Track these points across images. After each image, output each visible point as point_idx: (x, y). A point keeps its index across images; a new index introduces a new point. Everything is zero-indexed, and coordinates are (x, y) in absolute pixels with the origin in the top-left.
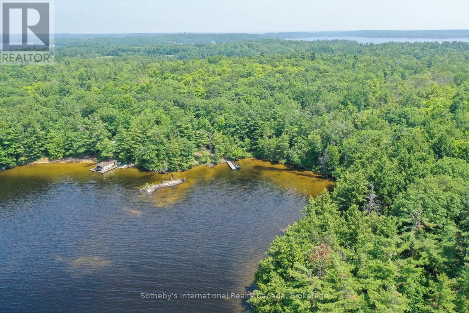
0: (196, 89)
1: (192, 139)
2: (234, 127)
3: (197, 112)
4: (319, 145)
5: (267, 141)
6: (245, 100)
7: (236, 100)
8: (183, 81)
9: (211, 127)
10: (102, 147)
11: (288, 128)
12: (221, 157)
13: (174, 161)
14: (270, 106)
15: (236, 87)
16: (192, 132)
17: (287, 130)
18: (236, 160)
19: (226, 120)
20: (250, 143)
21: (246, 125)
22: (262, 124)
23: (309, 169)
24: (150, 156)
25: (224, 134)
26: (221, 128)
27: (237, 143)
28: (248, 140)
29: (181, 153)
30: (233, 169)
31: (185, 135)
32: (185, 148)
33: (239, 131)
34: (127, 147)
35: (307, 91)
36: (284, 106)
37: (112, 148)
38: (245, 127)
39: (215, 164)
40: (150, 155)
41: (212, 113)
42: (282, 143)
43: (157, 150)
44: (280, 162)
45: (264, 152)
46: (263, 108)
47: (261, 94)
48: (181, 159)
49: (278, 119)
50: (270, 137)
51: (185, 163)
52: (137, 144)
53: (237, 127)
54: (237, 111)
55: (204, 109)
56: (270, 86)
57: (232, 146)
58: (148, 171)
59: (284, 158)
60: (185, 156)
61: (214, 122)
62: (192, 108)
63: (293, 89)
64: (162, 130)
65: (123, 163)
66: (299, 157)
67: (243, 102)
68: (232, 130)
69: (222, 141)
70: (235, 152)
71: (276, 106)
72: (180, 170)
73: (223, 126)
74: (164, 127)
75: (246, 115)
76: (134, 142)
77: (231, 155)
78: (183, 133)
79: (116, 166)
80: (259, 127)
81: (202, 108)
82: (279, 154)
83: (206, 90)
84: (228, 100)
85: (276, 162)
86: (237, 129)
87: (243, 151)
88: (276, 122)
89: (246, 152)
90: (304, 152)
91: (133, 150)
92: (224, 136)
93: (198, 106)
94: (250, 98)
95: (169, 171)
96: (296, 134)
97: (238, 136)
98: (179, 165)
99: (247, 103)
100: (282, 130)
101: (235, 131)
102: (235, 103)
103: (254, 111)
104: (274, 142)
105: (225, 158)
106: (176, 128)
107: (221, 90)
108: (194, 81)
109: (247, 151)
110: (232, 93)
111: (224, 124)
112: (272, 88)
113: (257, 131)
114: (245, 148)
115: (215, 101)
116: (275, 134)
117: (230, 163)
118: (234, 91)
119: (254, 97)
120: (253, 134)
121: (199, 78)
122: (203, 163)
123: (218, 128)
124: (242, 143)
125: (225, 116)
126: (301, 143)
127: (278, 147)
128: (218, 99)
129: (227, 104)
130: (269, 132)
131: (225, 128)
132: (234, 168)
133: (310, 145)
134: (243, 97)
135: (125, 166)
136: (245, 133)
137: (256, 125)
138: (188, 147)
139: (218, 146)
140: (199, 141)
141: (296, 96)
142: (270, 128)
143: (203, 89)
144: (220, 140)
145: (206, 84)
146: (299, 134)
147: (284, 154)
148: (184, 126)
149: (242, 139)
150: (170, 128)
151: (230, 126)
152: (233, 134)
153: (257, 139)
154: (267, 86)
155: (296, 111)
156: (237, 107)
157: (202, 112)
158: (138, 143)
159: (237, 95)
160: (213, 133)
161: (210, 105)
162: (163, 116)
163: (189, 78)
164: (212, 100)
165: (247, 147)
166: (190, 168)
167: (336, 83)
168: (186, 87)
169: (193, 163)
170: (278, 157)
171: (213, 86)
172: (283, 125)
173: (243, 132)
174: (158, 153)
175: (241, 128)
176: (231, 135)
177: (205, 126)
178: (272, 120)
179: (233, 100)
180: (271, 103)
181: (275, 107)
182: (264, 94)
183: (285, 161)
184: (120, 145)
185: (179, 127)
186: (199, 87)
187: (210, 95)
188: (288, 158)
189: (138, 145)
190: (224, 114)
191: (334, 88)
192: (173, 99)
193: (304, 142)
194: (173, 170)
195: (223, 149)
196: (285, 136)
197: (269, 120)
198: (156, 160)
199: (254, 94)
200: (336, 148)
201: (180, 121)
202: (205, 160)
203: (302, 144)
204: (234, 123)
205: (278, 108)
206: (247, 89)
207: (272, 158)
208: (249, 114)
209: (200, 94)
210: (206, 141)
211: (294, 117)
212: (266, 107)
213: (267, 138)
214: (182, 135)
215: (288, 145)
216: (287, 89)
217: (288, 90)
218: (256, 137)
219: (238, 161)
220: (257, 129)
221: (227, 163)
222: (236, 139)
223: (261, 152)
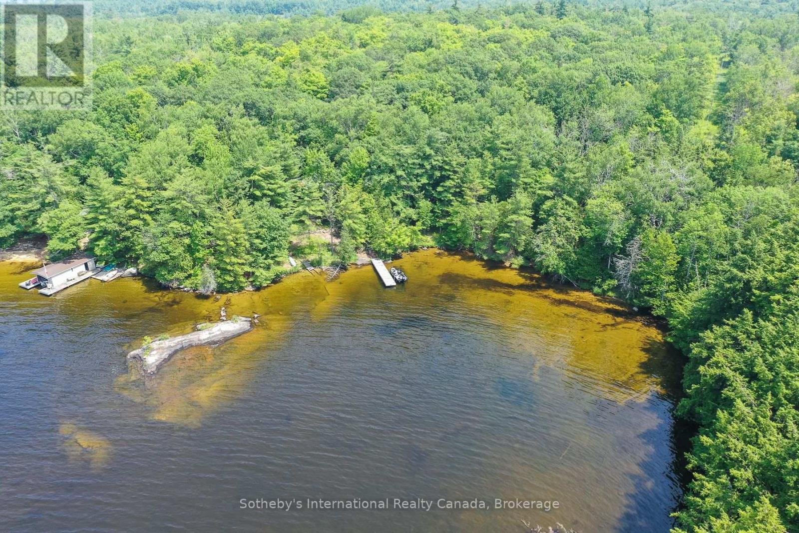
0: (307, 76)
1: (283, 204)
2: (392, 171)
3: (303, 133)
4: (617, 227)
5: (475, 209)
6: (418, 103)
7: (398, 104)
8: (279, 58)
9: (334, 171)
10: (50, 225)
11: (528, 176)
12: (357, 248)
13: (233, 264)
14: (480, 119)
15: (399, 71)
16: (284, 184)
17: (526, 180)
18: (395, 258)
19: (370, 152)
20: (432, 211)
21: (422, 166)
22: (462, 165)
23: (585, 285)
24: (168, 253)
25: (365, 189)
26: (359, 174)
27: (398, 213)
28: (425, 204)
29: (252, 244)
30: (387, 284)
31: (265, 195)
32: (264, 231)
33: (403, 183)
34: (112, 226)
35: (567, 81)
36: (516, 118)
37: (74, 229)
38: (420, 171)
39: (344, 268)
41: (337, 136)
42: (514, 217)
43: (189, 235)
44: (507, 264)
45: (467, 235)
46: (466, 124)
47: (458, 89)
48: (252, 259)
49: (504, 153)
50: (481, 199)
51: (261, 270)
52: (138, 218)
53: (400, 173)
54: (399, 131)
55: (321, 123)
56: (476, 71)
57: (385, 220)
58: (166, 288)
59: (517, 253)
60: (264, 250)
61: (343, 159)
62: (288, 123)
63: (531, 77)
64: (202, 182)
65: (108, 266)
66: (559, 255)
67: (414, 108)
68: (386, 179)
69: (359, 209)
70: (394, 237)
71: (498, 120)
72: (250, 288)
73: (363, 170)
74: (208, 173)
75: (422, 142)
76: (132, 212)
77: (383, 244)
78: (259, 187)
79: (90, 274)
80: (455, 172)
81: (315, 121)
82: (505, 242)
83: (330, 78)
84: (378, 102)
86: (398, 177)
87: (414, 232)
88: (496, 159)
89: (420, 236)
90: (569, 239)
91: (128, 234)
92: (365, 196)
93: (305, 118)
94: (431, 98)
95: (221, 290)
96: (549, 193)
97: (400, 195)
98: (247, 275)
99: (424, 110)
100: (514, 180)
101: (393, 180)
102: (395, 111)
103: (442, 130)
104: (492, 210)
105: (367, 252)
106: (242, 176)
107: (364, 78)
108: (305, 58)
109: (424, 232)
110: (387, 86)
111: (365, 165)
112: (481, 75)
113: (448, 183)
114: (419, 226)
115: (345, 107)
116: (493, 191)
117: (379, 264)
118: (395, 82)
119: (441, 95)
120: (439, 189)
121: (316, 52)
122: (312, 264)
123: (350, 175)
124: (412, 213)
125: (368, 143)
126: (564, 219)
127: (503, 227)
128: (354, 102)
129: (374, 113)
130: (479, 184)
131: (367, 174)
132: (389, 281)
133: (588, 224)
134: (414, 95)
135: (110, 275)
136: (419, 187)
137: (447, 167)
138: (270, 229)
139: (350, 221)
140: (301, 209)
141: (540, 92)
142: (483, 173)
143: (322, 76)
144: (356, 207)
145: (329, 65)
146: (558, 191)
147: (518, 244)
148: (263, 171)
149: (412, 202)
150: (224, 177)
151: (380, 170)
152: (388, 189)
153: (449, 203)
154: (470, 69)
155: (545, 130)
156: (398, 121)
157: (314, 132)
158: (142, 216)
159: (400, 89)
160: (338, 188)
161: (333, 116)
162: (214, 147)
163: (292, 50)
164: (338, 102)
165: (423, 224)
166: (276, 280)
167: (629, 64)
168: (283, 72)
169: (286, 268)
170: (502, 252)
171: (345, 69)
172: (516, 166)
173: (414, 184)
174: (192, 241)
175: (408, 174)
176: (383, 193)
177: (317, 168)
178: (486, 153)
179: (391, 102)
180: (483, 111)
181: (495, 122)
182: (465, 87)
183: (519, 261)
184: (95, 220)
185: (250, 172)
186: (313, 71)
187: (337, 90)
188: (529, 255)
189: (144, 220)
190: (368, 138)
191: (626, 76)
192: (243, 100)
193: (571, 214)
194: (232, 288)
195: (363, 229)
196: (523, 199)
197: (481, 156)
198: (187, 262)
199: (441, 90)
200: (665, 237)
201: (254, 158)
203: (568, 219)
204: (391, 162)
205: (501, 123)
206: (424, 77)
207: (485, 251)
208: (430, 137)
209: (315, 88)
210: (317, 208)
211: (542, 145)
212: (471, 121)
213: (474, 201)
214: (258, 193)
215: (529, 222)
216: (516, 76)
217: (520, 79)
218: (446, 197)
219: (401, 258)
220: (448, 178)
221: (372, 264)
222: (397, 201)
223: (459, 236)
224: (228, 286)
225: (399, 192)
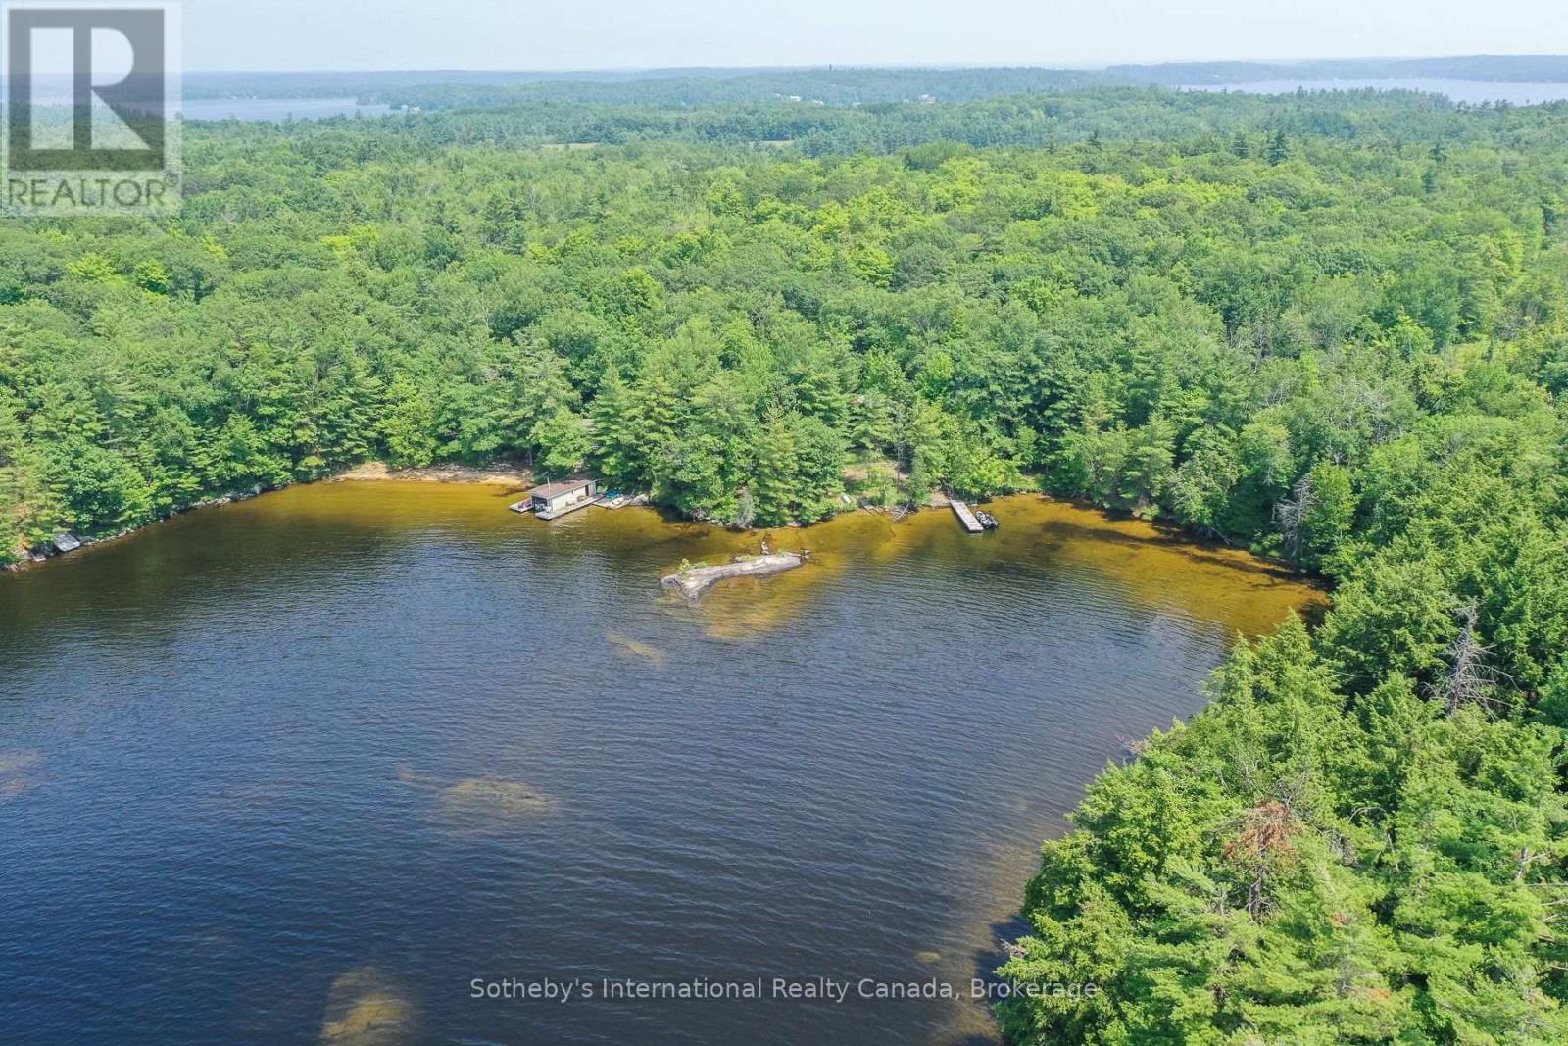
0: (862, 254)
1: (837, 422)
2: (983, 385)
3: (861, 333)
4: (1282, 461)
5: (1096, 440)
6: (1025, 296)
7: (994, 297)
8: (816, 228)
9: (904, 384)
10: (549, 435)
11: (1173, 398)
12: (932, 485)
13: (776, 491)
14: (1112, 320)
15: (997, 251)
16: (841, 397)
17: (1169, 403)
18: (983, 500)
19: (956, 361)
20: (1036, 443)
21: (1025, 381)
22: (1081, 382)
23: (1238, 542)
24: (698, 472)
25: (946, 408)
26: (938, 388)
27: (989, 442)
28: (1027, 434)
29: (801, 466)
30: (972, 528)
31: (816, 409)
32: (815, 452)
33: (999, 402)
34: (627, 438)
35: (1248, 269)
36: (1165, 320)
37: (580, 441)
38: (1021, 387)
39: (913, 508)
40: (701, 467)
41: (909, 337)
42: (1148, 449)
43: (723, 453)
44: (1136, 513)
45: (1082, 475)
46: (1088, 326)
47: (1084, 278)
48: (799, 487)
49: (1139, 366)
50: (1104, 426)
51: (810, 501)
52: (658, 431)
53: (994, 387)
54: (995, 333)
55: (885, 321)
56: (1114, 252)
57: (971, 450)
58: (690, 519)
59: (1151, 501)
60: (814, 476)
61: (916, 369)
62: (842, 319)
63: (1196, 263)
64: (742, 388)
65: (612, 490)
66: (1206, 500)
67: (1016, 303)
68: (975, 395)
69: (938, 433)
70: (983, 471)
71: (1134, 321)
72: (794, 524)
73: (944, 382)
74: (750, 377)
75: (1027, 348)
76: (652, 422)
77: (967, 481)
78: (811, 399)
79: (590, 500)
80: (1071, 390)
81: (878, 318)
82: (1133, 484)
83: (895, 258)
84: (967, 294)
85: (1121, 513)
86: (992, 394)
87: (1010, 468)
88: (1129, 375)
89: (1018, 475)
90: (1223, 482)
91: (645, 449)
92: (946, 416)
93: (865, 313)
94: (1042, 289)
95: (759, 522)
96: (1198, 420)
97: (993, 418)
98: (793, 506)
99: (1032, 306)
100: (1151, 403)
101: (984, 399)
102: (991, 306)
103: (1055, 333)
104: (1117, 443)
105: (945, 491)
106: (789, 384)
107: (946, 260)
108: (856, 227)
109: (1023, 470)
110: (980, 270)
111: (948, 376)
112: (1121, 258)
113: (1060, 405)
114: (1016, 461)
115: (920, 298)
116: (1123, 416)
117: (961, 508)
118: (990, 266)
119: (1057, 286)
120: (1048, 413)
121: (872, 219)
122: (872, 502)
123: (926, 388)
124: (1008, 443)
125: (953, 348)
126: (1215, 453)
127: (1133, 462)
128: (933, 292)
129: (961, 308)
130: (1102, 407)
131: (950, 388)
132: (973, 524)
133: (1246, 459)
134: (1018, 285)
135: (618, 501)
136: (1020, 409)
137: (1059, 383)
138: (824, 449)
139: (925, 447)
140: (862, 428)
141: (1207, 286)
142: (1109, 393)
143: (884, 255)
144: (934, 430)
145: (894, 239)
146: (1211, 417)
147: (1152, 487)
148: (815, 378)
149: (1009, 428)
150: (767, 383)
151: (968, 384)
152: (977, 410)
153: (1060, 431)
154: (1104, 250)
155: (1203, 339)
156: (995, 320)
157: (876, 332)
158: (661, 429)
159: (998, 277)
160: (910, 405)
161: (904, 311)
162: (748, 342)
163: (839, 216)
164: (911, 293)
165: (1023, 458)
166: (826, 517)
167: (1357, 245)
168: (827, 249)
169: (837, 503)
170: (1130, 496)
171: (918, 246)
172: (1155, 385)
173: (1013, 404)
174: (727, 462)
175: (1006, 390)
176: (970, 414)
177: (883, 379)
178: (1116, 366)
179: (984, 294)
180: (1116, 310)
181: (1130, 324)
182: (1094, 275)
183: (1153, 510)
184: (606, 431)
185: (797, 379)
186: (870, 248)
187: (906, 275)
188: (1165, 501)
189: (664, 433)
190: (951, 342)
191: (1349, 263)
192: (781, 287)
193: (1226, 448)
194: (772, 521)
195: (942, 458)
196: (1161, 426)
197: (1105, 368)
198: (717, 486)
199: (1059, 278)
200: (1344, 475)
201: (803, 361)
202: (879, 495)
203: (1221, 453)
204: (983, 374)
205: (1138, 327)
206: (1034, 259)
207: (1106, 497)
208: (1038, 342)
209: (873, 273)
210: (884, 430)
211: (1195, 358)
212: (1096, 322)
213: (1095, 428)
214: (807, 406)
215: (1167, 457)
216: (1175, 261)
217: (1180, 265)
218: (1057, 423)
219: (989, 502)
220: (1061, 398)
221: (951, 507)
222: (987, 426)
223: (1072, 475)
224: (769, 518)
225: (991, 414)
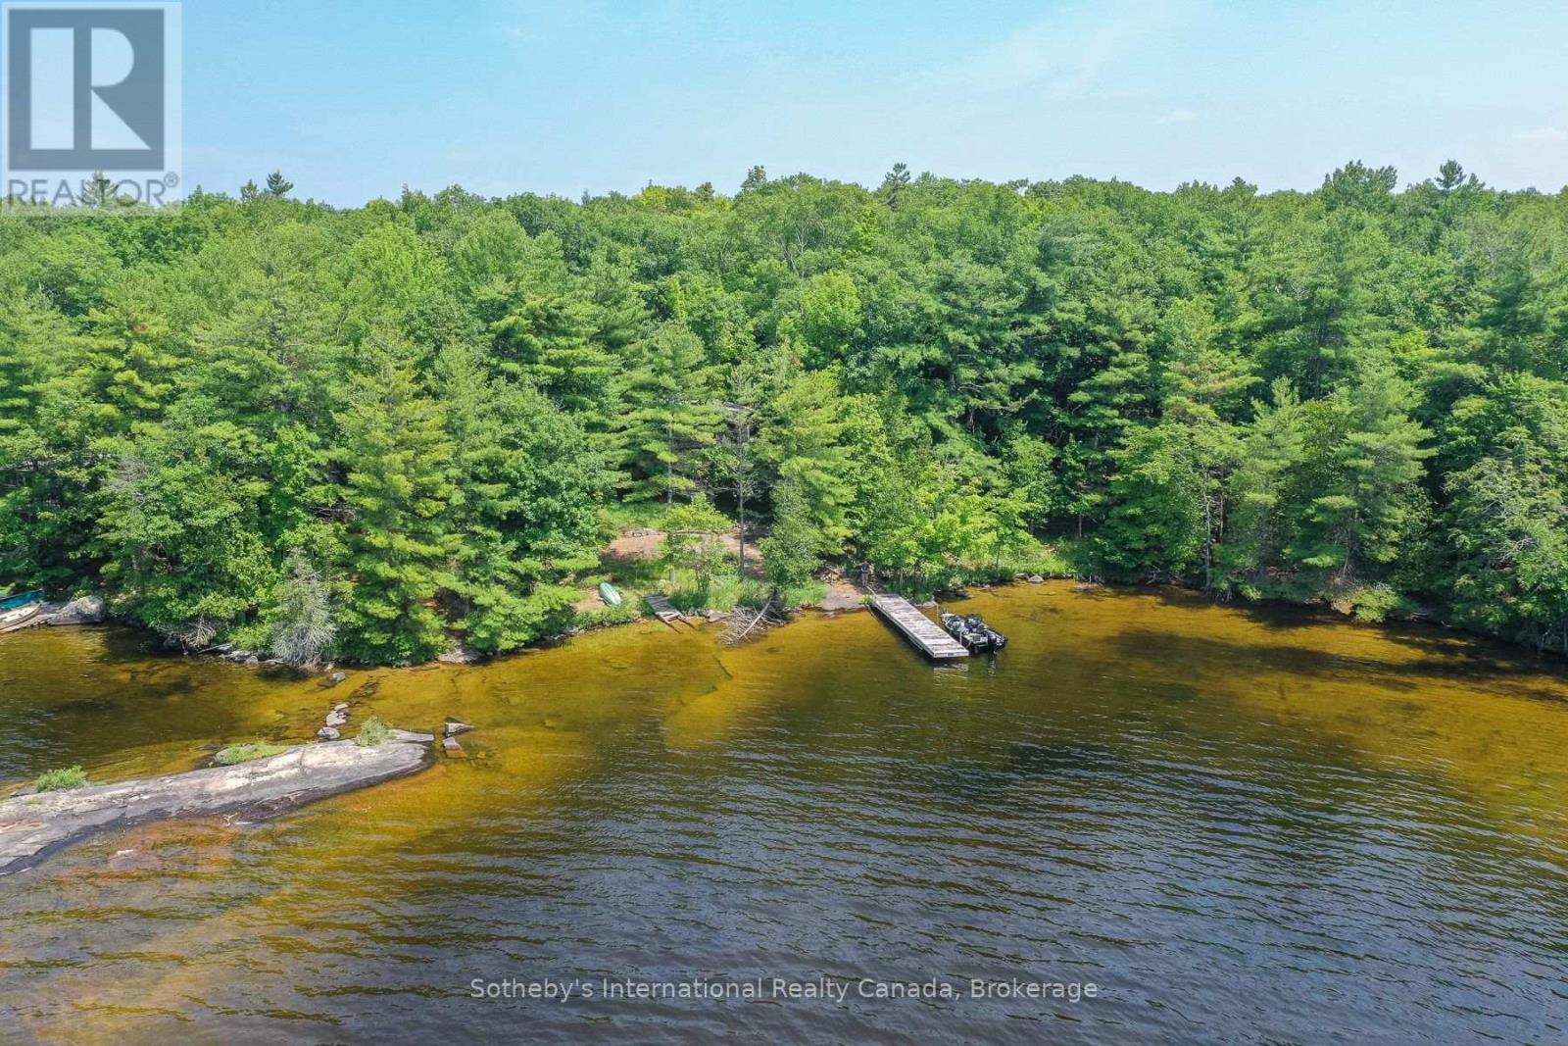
2: (930, 333)
12: (824, 557)
13: (401, 560)
18: (944, 594)
20: (1057, 466)
24: (178, 516)
25: (848, 392)
26: (828, 347)
28: (1029, 449)
29: (474, 497)
30: (940, 653)
32: (515, 461)
39: (778, 614)
40: (188, 500)
43: (265, 471)
44: (1342, 605)
48: (468, 551)
51: (498, 591)
59: (1371, 575)
60: (513, 523)
68: (912, 355)
72: (458, 656)
77: (911, 544)
80: (1128, 346)
82: (1331, 531)
86: (952, 352)
89: (1022, 537)
92: (850, 399)
97: (956, 408)
98: (451, 604)
105: (856, 578)
109: (1034, 524)
111: (850, 318)
113: (1106, 377)
117: (899, 610)
120: (1078, 397)
122: (676, 602)
124: (990, 466)
125: (857, 271)
131: (858, 344)
137: (1100, 330)
139: (802, 461)
140: (646, 413)
149: (990, 433)
152: (918, 397)
153: (1111, 436)
165: (1029, 499)
166: (550, 633)
169: (582, 601)
170: (1328, 560)
173: (1000, 377)
176: (905, 401)
185: (491, 313)
194: (389, 647)
195: (845, 493)
198: (248, 558)
202: (694, 587)
210: (702, 423)
218: (1102, 417)
219: (963, 597)
220: (1104, 364)
221: (876, 611)
222: (946, 428)
223: (1154, 529)
224: (379, 639)
225: (953, 401)
